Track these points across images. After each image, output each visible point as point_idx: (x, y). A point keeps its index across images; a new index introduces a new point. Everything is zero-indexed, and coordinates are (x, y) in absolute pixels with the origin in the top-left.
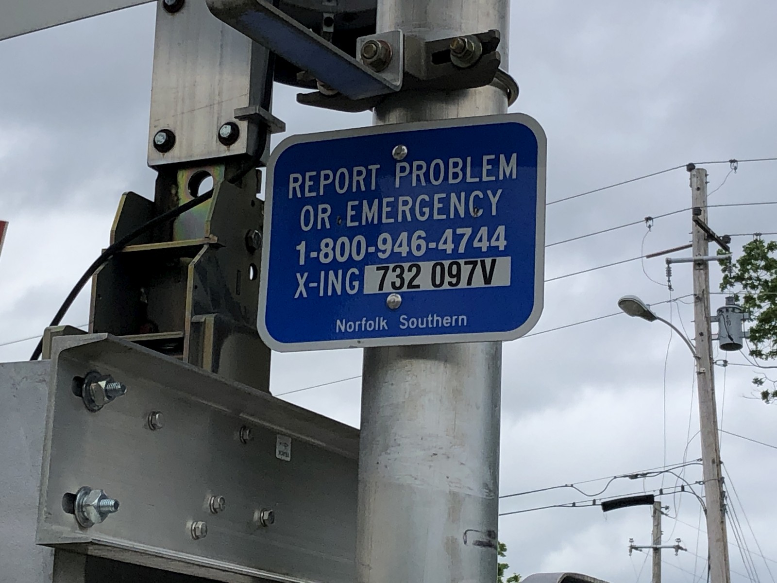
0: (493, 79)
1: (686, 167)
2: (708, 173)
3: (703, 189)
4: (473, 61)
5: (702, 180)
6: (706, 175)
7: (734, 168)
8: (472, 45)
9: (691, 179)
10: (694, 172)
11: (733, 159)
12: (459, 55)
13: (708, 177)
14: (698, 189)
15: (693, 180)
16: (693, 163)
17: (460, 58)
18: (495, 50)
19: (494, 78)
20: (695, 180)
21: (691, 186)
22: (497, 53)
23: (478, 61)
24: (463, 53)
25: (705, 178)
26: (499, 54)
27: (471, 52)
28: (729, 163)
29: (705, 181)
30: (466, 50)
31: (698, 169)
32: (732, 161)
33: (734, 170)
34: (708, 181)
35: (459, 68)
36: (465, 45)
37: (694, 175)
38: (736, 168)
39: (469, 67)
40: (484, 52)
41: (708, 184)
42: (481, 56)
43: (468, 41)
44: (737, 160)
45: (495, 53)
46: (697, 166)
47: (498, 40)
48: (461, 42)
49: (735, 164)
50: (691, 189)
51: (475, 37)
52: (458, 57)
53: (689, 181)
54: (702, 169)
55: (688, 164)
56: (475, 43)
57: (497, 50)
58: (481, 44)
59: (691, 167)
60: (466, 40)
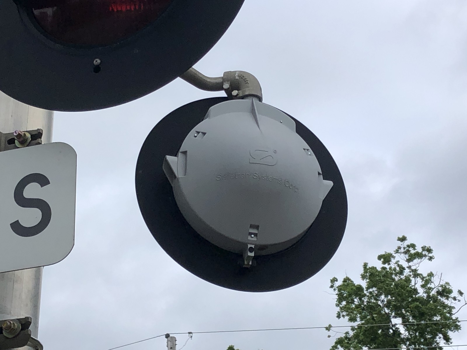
0: (27, 342)
1: (165, 336)
2: (176, 339)
3: (174, 348)
4: (16, 334)
5: (173, 344)
6: (176, 340)
7: (190, 336)
8: (15, 325)
9: (167, 342)
10: (169, 338)
11: (190, 332)
12: (8, 331)
13: (177, 341)
14: (171, 348)
15: (168, 343)
16: (169, 333)
17: (8, 332)
18: (28, 328)
19: (29, 342)
20: (169, 343)
21: (167, 346)
22: (29, 330)
23: (18, 335)
24: (10, 330)
25: (175, 342)
26: (31, 331)
27: (14, 330)
28: (188, 334)
29: (175, 344)
30: (11, 328)
31: (171, 337)
32: (189, 333)
33: (190, 338)
34: (176, 344)
35: (8, 338)
36: (11, 325)
37: (169, 340)
38: (191, 337)
39: (14, 337)
40: (22, 330)
41: (177, 345)
42: (20, 331)
43: (13, 323)
44: (193, 332)
45: (28, 330)
46: (171, 335)
47: (30, 323)
48: (9, 324)
49: (191, 335)
50: (167, 348)
51: (17, 320)
52: (6, 332)
53: (166, 343)
54: (174, 337)
55: (166, 334)
56: (17, 324)
57: (29, 329)
58: (20, 325)
59: (167, 336)
60: (12, 322)
